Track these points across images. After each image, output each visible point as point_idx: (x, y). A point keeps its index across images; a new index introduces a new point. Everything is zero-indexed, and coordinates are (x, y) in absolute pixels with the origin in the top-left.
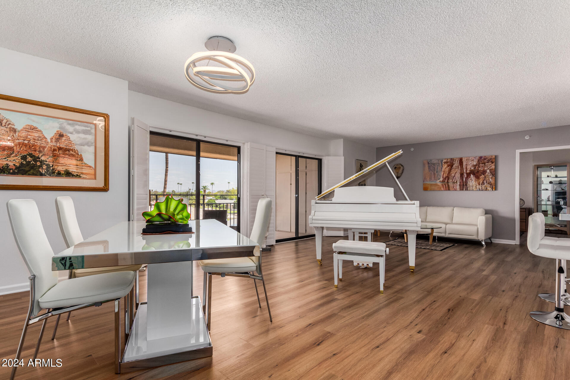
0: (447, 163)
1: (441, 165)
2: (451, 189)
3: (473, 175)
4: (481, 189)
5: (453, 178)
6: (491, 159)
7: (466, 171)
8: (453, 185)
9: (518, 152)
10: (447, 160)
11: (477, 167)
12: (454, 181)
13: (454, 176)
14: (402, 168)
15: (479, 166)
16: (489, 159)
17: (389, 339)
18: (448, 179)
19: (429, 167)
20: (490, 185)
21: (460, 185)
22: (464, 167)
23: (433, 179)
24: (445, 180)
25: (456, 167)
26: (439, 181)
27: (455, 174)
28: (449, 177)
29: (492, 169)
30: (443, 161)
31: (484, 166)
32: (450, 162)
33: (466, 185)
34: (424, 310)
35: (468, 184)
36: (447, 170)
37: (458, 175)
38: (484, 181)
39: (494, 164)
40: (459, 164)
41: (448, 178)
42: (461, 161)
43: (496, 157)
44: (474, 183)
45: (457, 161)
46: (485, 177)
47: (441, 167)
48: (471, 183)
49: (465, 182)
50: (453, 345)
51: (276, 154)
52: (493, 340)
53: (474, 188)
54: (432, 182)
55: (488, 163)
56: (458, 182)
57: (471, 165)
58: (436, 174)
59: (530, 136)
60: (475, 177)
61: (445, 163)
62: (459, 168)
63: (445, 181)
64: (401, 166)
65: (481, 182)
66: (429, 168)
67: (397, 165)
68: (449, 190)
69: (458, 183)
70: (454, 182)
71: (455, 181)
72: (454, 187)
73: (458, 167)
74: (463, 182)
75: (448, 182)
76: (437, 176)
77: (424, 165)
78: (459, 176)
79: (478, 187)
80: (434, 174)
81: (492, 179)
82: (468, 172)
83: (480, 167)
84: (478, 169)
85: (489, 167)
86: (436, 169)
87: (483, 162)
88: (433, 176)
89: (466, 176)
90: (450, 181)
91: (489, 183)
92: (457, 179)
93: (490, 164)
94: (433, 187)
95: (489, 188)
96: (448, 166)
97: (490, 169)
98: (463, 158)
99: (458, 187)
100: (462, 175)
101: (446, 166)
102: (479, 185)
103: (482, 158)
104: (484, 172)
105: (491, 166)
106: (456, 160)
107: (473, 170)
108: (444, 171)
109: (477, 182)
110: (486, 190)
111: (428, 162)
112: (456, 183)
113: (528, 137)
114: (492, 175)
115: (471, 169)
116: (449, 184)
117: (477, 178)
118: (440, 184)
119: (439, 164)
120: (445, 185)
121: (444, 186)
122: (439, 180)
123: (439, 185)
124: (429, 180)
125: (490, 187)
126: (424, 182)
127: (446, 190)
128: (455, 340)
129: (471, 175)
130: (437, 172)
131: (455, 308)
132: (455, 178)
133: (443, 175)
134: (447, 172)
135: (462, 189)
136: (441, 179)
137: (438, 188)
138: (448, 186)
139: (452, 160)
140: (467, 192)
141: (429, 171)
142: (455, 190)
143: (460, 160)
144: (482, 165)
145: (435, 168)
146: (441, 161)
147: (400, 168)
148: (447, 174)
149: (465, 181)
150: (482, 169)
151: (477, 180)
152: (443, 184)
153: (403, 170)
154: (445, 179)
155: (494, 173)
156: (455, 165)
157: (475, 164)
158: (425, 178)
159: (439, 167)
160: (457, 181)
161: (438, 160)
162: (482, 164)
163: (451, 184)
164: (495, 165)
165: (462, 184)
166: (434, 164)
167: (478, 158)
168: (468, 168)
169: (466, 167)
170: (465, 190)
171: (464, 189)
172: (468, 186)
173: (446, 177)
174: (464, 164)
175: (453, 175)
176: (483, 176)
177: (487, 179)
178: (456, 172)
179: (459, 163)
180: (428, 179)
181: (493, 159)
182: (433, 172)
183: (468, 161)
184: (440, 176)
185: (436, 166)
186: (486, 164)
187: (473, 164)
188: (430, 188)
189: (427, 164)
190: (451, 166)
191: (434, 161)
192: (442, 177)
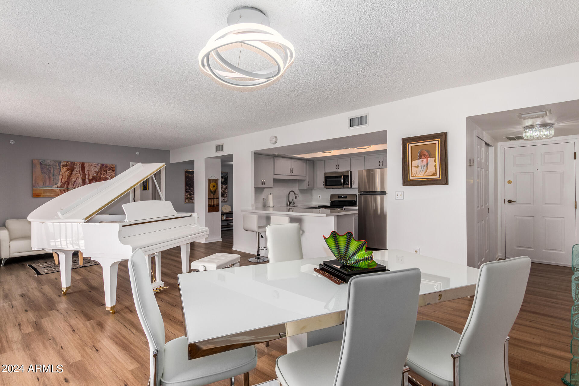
0: (66, 166)
1: (58, 168)
5: (74, 183)
6: (112, 167)
7: (89, 177)
9: (132, 164)
10: (67, 163)
11: (99, 174)
12: (74, 186)
15: (101, 173)
16: (110, 167)
18: (68, 184)
19: (42, 169)
22: (86, 172)
23: (48, 183)
24: (65, 185)
25: (78, 172)
26: (56, 186)
27: (76, 179)
30: (62, 164)
31: (106, 174)
32: (70, 166)
36: (67, 175)
39: (114, 172)
42: (83, 166)
43: (116, 166)
54: (45, 187)
55: (109, 171)
57: (93, 171)
58: (52, 178)
61: (64, 166)
62: (81, 174)
63: (64, 187)
66: (41, 170)
73: (80, 172)
75: (67, 188)
76: (53, 180)
77: (34, 165)
78: (81, 182)
80: (50, 178)
82: (90, 178)
83: (102, 174)
84: (101, 176)
86: (52, 171)
87: (104, 169)
88: (48, 180)
89: (88, 182)
92: (79, 185)
93: (111, 172)
96: (68, 170)
97: (111, 176)
98: (85, 163)
100: (84, 180)
101: (65, 170)
103: (104, 166)
104: (106, 179)
105: (112, 174)
106: (77, 165)
107: (95, 177)
108: (63, 175)
111: (40, 163)
113: (138, 153)
115: (93, 175)
119: (55, 166)
120: (64, 191)
122: (56, 184)
123: (56, 191)
124: (42, 184)
126: (33, 186)
130: (53, 176)
132: (76, 184)
133: (62, 179)
134: (67, 177)
136: (59, 184)
137: (55, 194)
139: (73, 163)
141: (42, 174)
143: (81, 165)
145: (50, 171)
146: (58, 163)
148: (66, 179)
150: (104, 176)
152: (62, 190)
154: (64, 184)
156: (76, 170)
157: (97, 170)
158: (35, 182)
159: (56, 170)
161: (55, 161)
162: (104, 171)
164: (115, 174)
166: (49, 166)
167: (100, 165)
168: (90, 174)
169: (89, 173)
173: (66, 182)
174: (86, 169)
175: (74, 180)
178: (77, 177)
179: (81, 167)
180: (40, 183)
181: (114, 168)
182: (48, 174)
183: (90, 167)
184: (57, 180)
185: (52, 168)
186: (108, 172)
187: (95, 171)
188: (44, 194)
189: (39, 164)
190: (71, 170)
191: (49, 163)
192: (60, 181)
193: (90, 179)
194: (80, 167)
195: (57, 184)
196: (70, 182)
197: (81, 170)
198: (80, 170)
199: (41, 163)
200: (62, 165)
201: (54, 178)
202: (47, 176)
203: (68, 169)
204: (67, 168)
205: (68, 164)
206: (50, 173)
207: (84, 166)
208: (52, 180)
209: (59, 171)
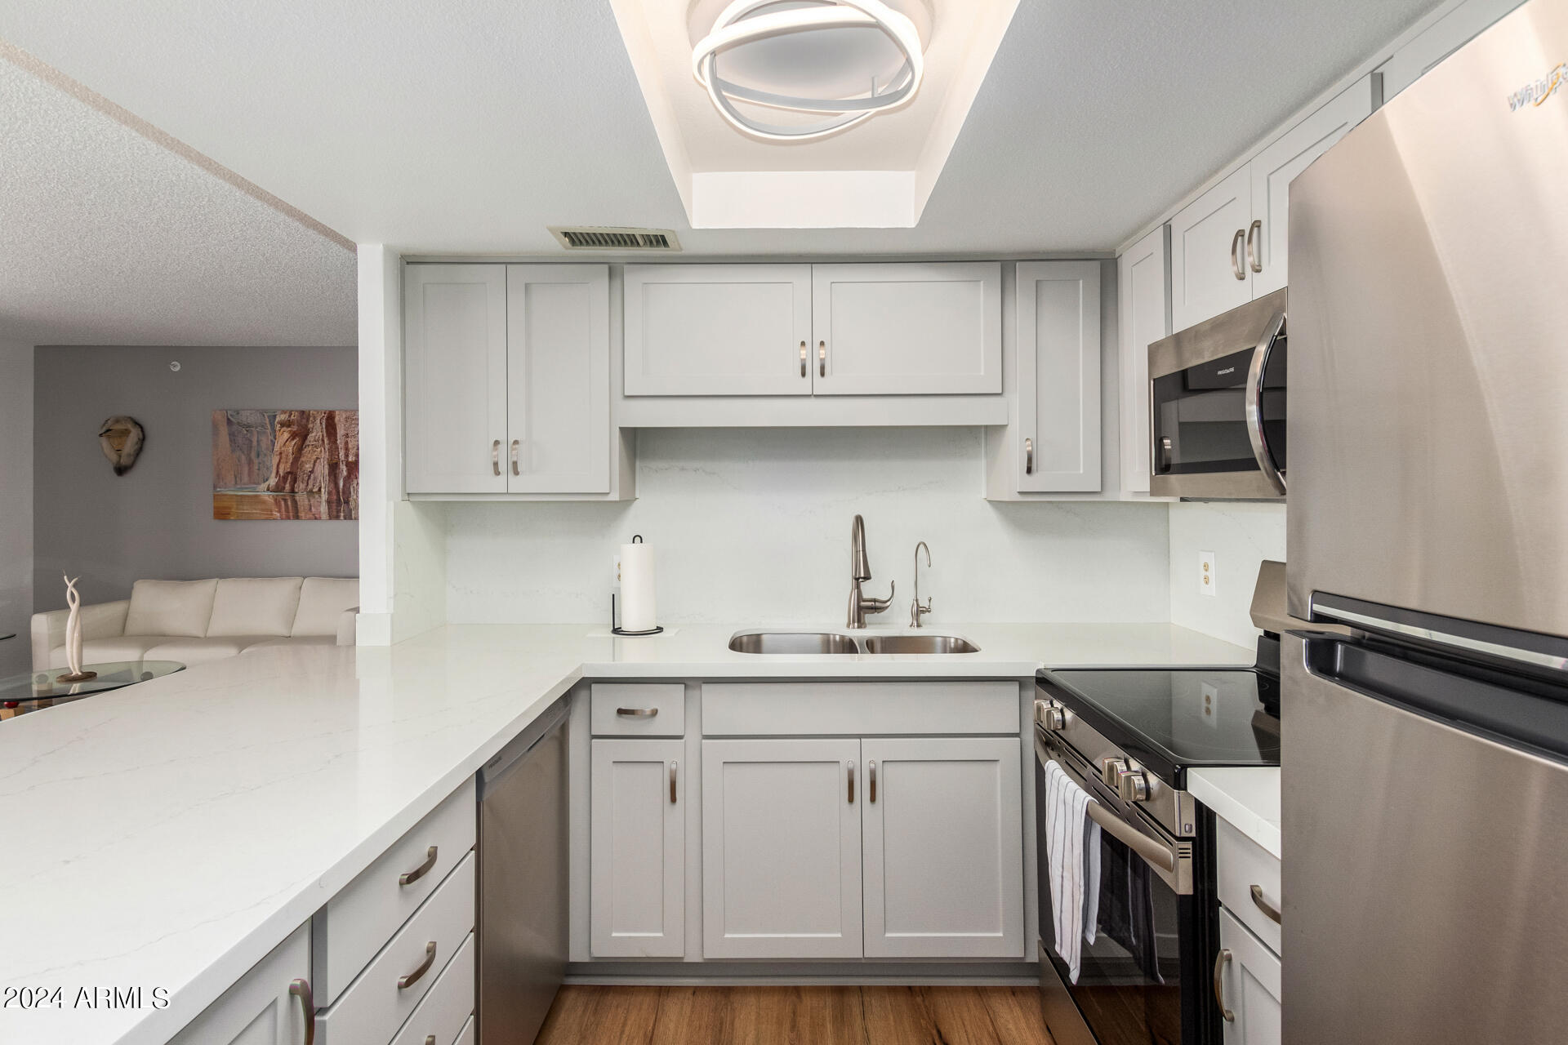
0: (289, 426)
1: (269, 431)
2: (302, 514)
5: (309, 476)
7: (347, 456)
8: (309, 501)
10: (290, 416)
12: (310, 487)
13: (311, 472)
18: (295, 481)
19: (232, 436)
21: (329, 502)
22: (340, 442)
23: (246, 479)
24: (285, 483)
25: (318, 440)
26: (264, 486)
27: (314, 465)
28: (296, 475)
30: (278, 418)
32: (299, 425)
33: (347, 502)
36: (291, 451)
37: (322, 469)
40: (324, 430)
41: (292, 476)
42: (330, 419)
45: (318, 421)
47: (271, 438)
49: (344, 492)
54: (241, 489)
56: (323, 490)
58: (256, 461)
61: (283, 425)
62: (327, 447)
63: (284, 488)
64: (130, 426)
66: (231, 441)
67: (117, 421)
68: (297, 517)
69: (324, 496)
70: (311, 491)
71: (315, 490)
72: (313, 509)
73: (323, 440)
74: (338, 492)
75: (293, 491)
76: (259, 469)
77: (215, 427)
78: (327, 472)
80: (250, 462)
82: (350, 460)
86: (255, 443)
88: (246, 470)
89: (345, 473)
90: (300, 486)
92: (320, 482)
94: (246, 509)
96: (293, 436)
98: (336, 415)
99: (324, 508)
100: (333, 467)
101: (286, 436)
106: (315, 418)
108: (281, 453)
111: (228, 419)
112: (317, 496)
116: (297, 498)
118: (268, 497)
119: (263, 426)
120: (283, 499)
121: (283, 503)
122: (264, 482)
123: (264, 502)
124: (233, 482)
126: (215, 487)
127: (289, 518)
130: (258, 456)
132: (315, 479)
133: (279, 464)
134: (291, 457)
135: (335, 513)
136: (273, 481)
137: (262, 510)
138: (295, 502)
139: (305, 416)
140: (347, 522)
141: (233, 451)
142: (316, 519)
143: (327, 419)
145: (251, 441)
146: (269, 417)
148: (289, 465)
149: (343, 490)
152: (279, 498)
154: (285, 479)
156: (313, 434)
158: (218, 476)
159: (263, 438)
160: (320, 490)
161: (262, 412)
163: (301, 498)
165: (334, 497)
166: (248, 426)
168: (350, 446)
169: (347, 443)
170: (345, 519)
171: (342, 514)
173: (288, 473)
174: (340, 432)
175: (308, 467)
178: (317, 458)
179: (326, 427)
180: (230, 478)
182: (246, 453)
183: (349, 427)
184: (267, 468)
185: (255, 433)
188: (237, 509)
189: (225, 424)
190: (301, 435)
191: (248, 417)
192: (274, 471)
193: (351, 463)
194: (324, 427)
195: (267, 480)
196: (299, 473)
197: (325, 435)
198: (323, 436)
199: (229, 422)
200: (278, 422)
201: (260, 463)
202: (243, 458)
203: (294, 432)
204: (290, 431)
205: (292, 417)
206: (251, 447)
207: (333, 421)
208: (256, 466)
209: (272, 441)
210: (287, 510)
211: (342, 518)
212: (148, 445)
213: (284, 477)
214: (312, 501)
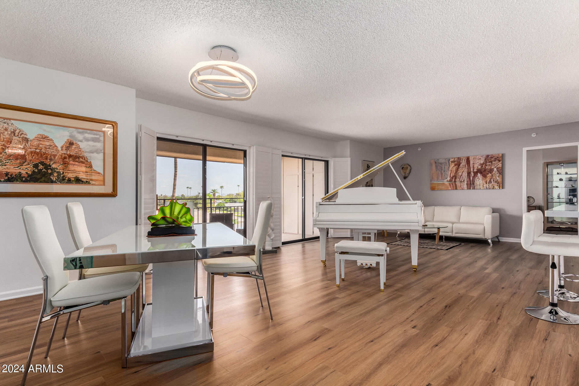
0: (454, 162)
1: (448, 164)
2: (458, 188)
3: (480, 174)
4: (488, 188)
5: (461, 177)
6: (498, 157)
7: (473, 170)
9: (525, 149)
10: (454, 159)
11: (484, 166)
12: (461, 180)
13: (461, 175)
14: (409, 168)
15: (486, 164)
16: (496, 157)
17: (384, 334)
18: (456, 178)
19: (436, 167)
20: (498, 183)
21: (467, 184)
22: (471, 165)
23: (440, 178)
25: (464, 166)
26: (446, 180)
27: (462, 173)
28: (456, 176)
29: (499, 167)
30: (450, 160)
31: (491, 165)
32: (457, 162)
33: (473, 184)
34: (421, 307)
35: (475, 183)
36: (455, 170)
37: (465, 174)
38: (491, 179)
39: (501, 162)
40: (466, 163)
42: (468, 160)
43: (503, 156)
44: (482, 181)
46: (492, 176)
48: (478, 182)
50: (445, 338)
51: (282, 156)
52: (485, 333)
53: (481, 187)
54: (439, 181)
55: (495, 161)
56: (465, 181)
57: (478, 164)
58: (443, 173)
59: (537, 134)
60: (482, 175)
61: (452, 162)
62: (467, 167)
63: (452, 180)
64: (408, 166)
65: (488, 181)
66: (436, 168)
67: (405, 165)
68: (456, 189)
69: (466, 182)
70: (461, 181)
71: (463, 181)
72: (462, 186)
73: (465, 166)
74: (470, 181)
75: (455, 181)
77: (431, 164)
78: (466, 175)
79: (485, 186)
80: (442, 174)
81: (499, 178)
82: (475, 171)
83: (487, 166)
84: (486, 168)
85: (496, 166)
86: (443, 168)
87: (490, 160)
88: (440, 176)
89: (473, 175)
90: (458, 180)
91: (496, 182)
92: (464, 178)
93: (497, 162)
94: (440, 187)
95: (496, 187)
96: (455, 165)
97: (497, 167)
98: (470, 157)
99: (465, 186)
100: (469, 174)
101: (453, 165)
102: (486, 183)
103: (489, 157)
104: (491, 171)
105: (498, 164)
106: (463, 159)
107: (480, 169)
108: (451, 170)
109: (484, 181)
110: (493, 188)
111: (435, 162)
112: (463, 182)
113: (534, 135)
114: (499, 173)
115: (478, 167)
116: (457, 183)
117: (485, 176)
118: (447, 183)
119: (446, 163)
120: (452, 184)
121: (452, 185)
123: (446, 185)
124: (437, 180)
125: (497, 185)
126: (431, 181)
127: (453, 189)
128: (448, 334)
129: (479, 174)
130: (444, 171)
131: (452, 304)
132: (462, 177)
133: (450, 174)
134: (455, 171)
135: (469, 188)
136: (449, 179)
138: (456, 185)
139: (459, 159)
140: (474, 190)
141: (437, 171)
142: (463, 189)
144: (489, 163)
145: (442, 168)
146: (448, 160)
147: (407, 168)
148: (454, 174)
149: (472, 180)
150: (489, 168)
151: (484, 178)
152: (451, 184)
153: (411, 170)
154: (452, 178)
155: (501, 171)
156: (462, 164)
157: (482, 162)
158: (432, 178)
159: (446, 166)
160: (464, 181)
161: (446, 159)
163: (458, 183)
164: (502, 164)
165: (469, 183)
166: (441, 164)
167: (485, 156)
168: (475, 167)
169: (473, 166)
170: (473, 189)
171: (472, 188)
172: (475, 185)
173: (454, 176)
174: (471, 162)
175: (460, 174)
176: (490, 175)
177: (494, 177)
178: (463, 171)
179: (466, 161)
180: (436, 178)
181: (500, 157)
182: (440, 171)
183: (475, 160)
184: (447, 175)
185: (444, 165)
186: (493, 162)
187: (480, 163)
189: (434, 163)
190: (458, 165)
191: (441, 161)
192: (449, 176)
195: (447, 178)
196: (457, 176)
197: (466, 164)
199: (436, 163)
200: (451, 162)
202: (440, 172)
203: (456, 164)
205: (455, 160)
208: (444, 175)
209: (448, 167)
210: (453, 187)
211: (472, 189)
212: (412, 171)
213: (452, 177)
214: (461, 184)
